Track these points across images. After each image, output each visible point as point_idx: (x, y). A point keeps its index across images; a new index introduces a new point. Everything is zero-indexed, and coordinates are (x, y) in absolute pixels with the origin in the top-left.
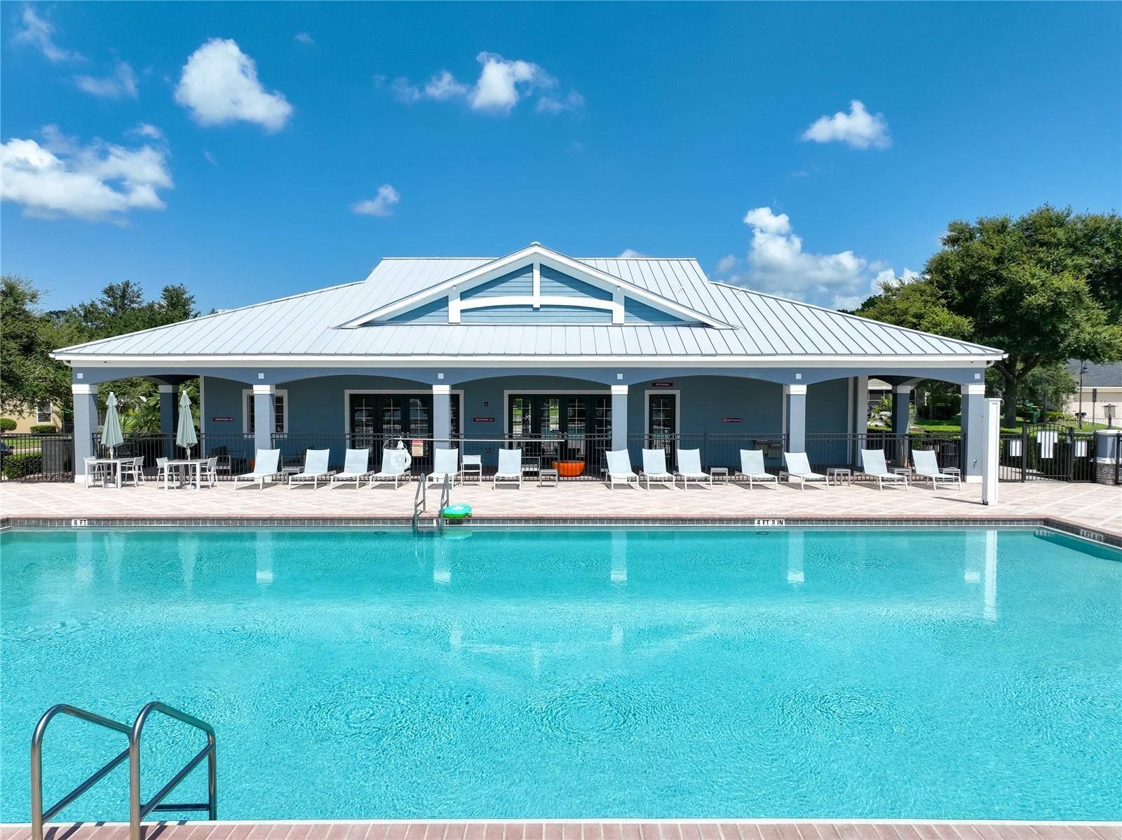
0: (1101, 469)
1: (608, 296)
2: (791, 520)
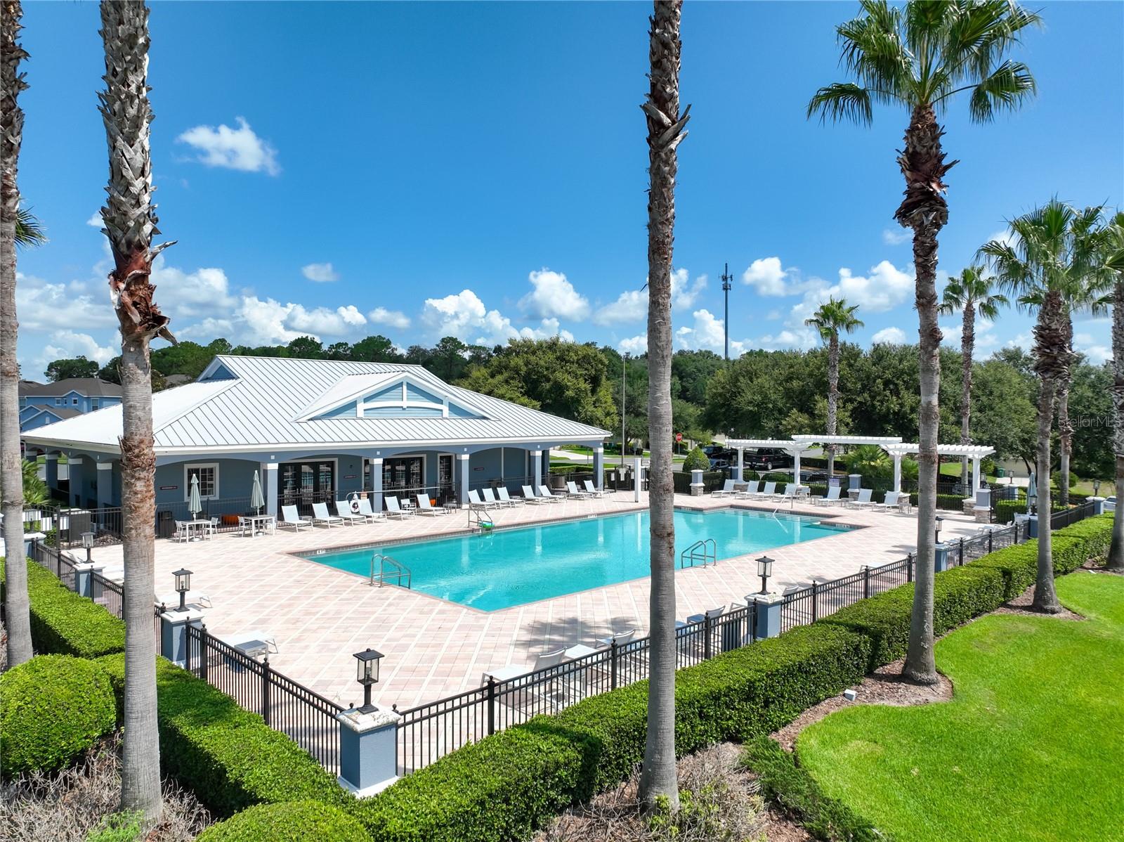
1: (441, 402)
2: (598, 514)
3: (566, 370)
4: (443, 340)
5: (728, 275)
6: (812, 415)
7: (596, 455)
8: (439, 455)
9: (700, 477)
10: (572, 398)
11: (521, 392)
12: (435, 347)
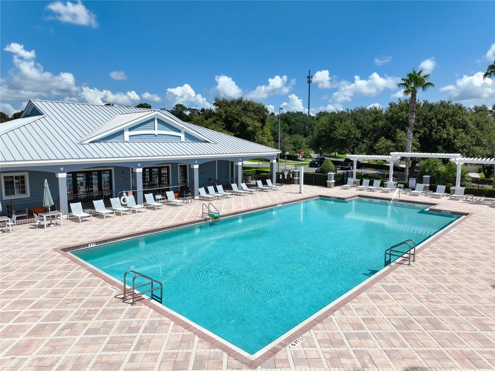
0: (295, 181)
1: (179, 131)
2: (283, 203)
3: (248, 115)
4: (176, 106)
5: (310, 76)
6: (394, 141)
7: (272, 164)
8: (179, 165)
9: (333, 177)
10: (251, 131)
11: (223, 128)
12: (173, 109)
